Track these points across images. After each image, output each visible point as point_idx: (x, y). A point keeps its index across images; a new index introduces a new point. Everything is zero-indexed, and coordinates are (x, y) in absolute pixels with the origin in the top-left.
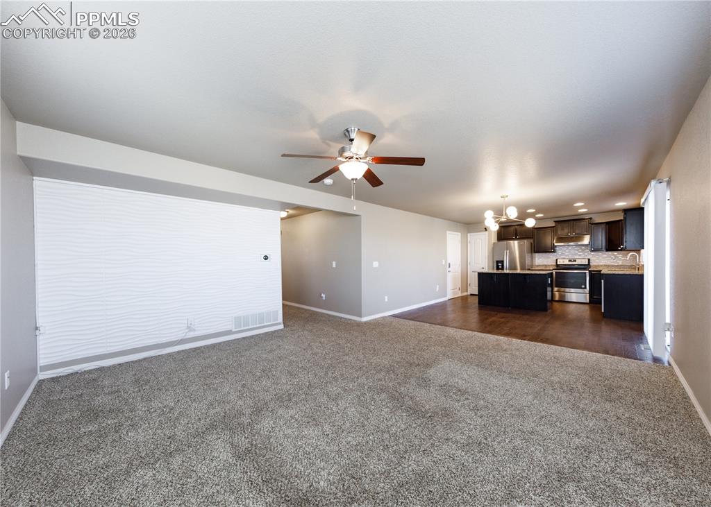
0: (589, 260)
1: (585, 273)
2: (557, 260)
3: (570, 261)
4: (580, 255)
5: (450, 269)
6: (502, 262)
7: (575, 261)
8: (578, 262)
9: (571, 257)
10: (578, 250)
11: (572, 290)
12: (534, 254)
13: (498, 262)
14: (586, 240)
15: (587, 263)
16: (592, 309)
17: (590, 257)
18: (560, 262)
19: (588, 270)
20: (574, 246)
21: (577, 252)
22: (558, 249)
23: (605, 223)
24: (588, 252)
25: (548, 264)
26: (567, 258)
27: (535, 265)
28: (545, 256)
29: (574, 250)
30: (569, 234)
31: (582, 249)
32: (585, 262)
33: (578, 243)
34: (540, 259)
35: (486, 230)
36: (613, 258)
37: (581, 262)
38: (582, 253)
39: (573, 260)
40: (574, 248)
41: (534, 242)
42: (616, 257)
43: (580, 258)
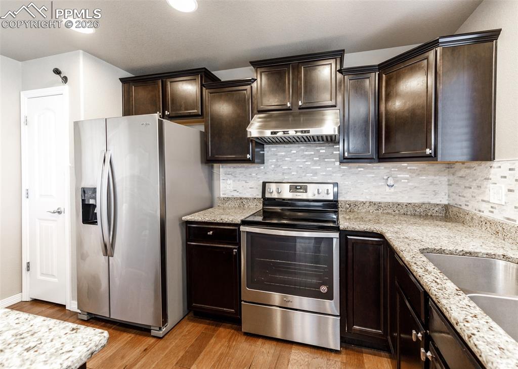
1: (330, 240)
2: (264, 184)
4: (315, 173)
7: (304, 189)
8: (311, 193)
9: (296, 177)
10: (310, 157)
12: (215, 165)
14: (331, 122)
15: (331, 197)
17: (337, 178)
18: (273, 192)
19: (337, 229)
20: (302, 147)
21: (309, 163)
22: (265, 152)
23: (379, 69)
24: (334, 162)
25: (245, 196)
26: (287, 178)
27: (219, 198)
28: (240, 173)
29: (304, 156)
30: (289, 105)
31: (321, 151)
32: (328, 194)
33: (308, 132)
34: (229, 182)
35: (65, 79)
36: (390, 182)
37: (319, 193)
38: (320, 165)
39: (301, 186)
40: (303, 151)
41: (206, 128)
42: (397, 180)
43: (316, 179)
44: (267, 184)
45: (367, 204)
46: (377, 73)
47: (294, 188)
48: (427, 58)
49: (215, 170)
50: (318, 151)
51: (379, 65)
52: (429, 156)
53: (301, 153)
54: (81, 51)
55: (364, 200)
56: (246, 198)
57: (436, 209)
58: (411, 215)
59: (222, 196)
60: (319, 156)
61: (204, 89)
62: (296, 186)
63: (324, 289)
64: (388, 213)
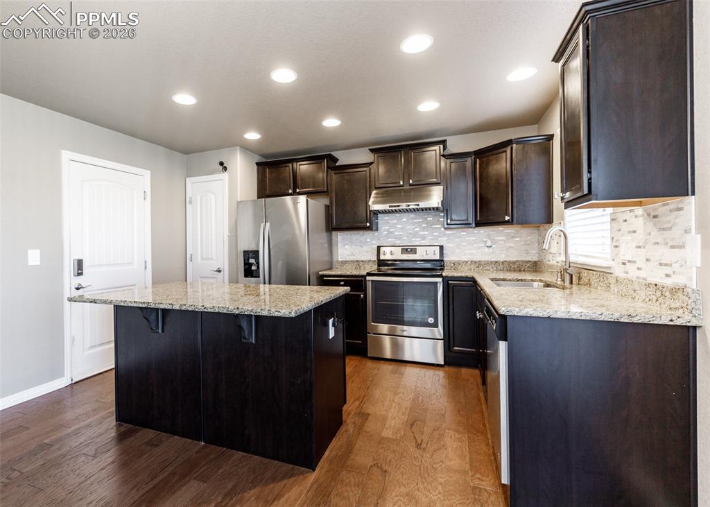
0: (441, 248)
1: (436, 283)
2: (379, 248)
3: (405, 251)
4: (423, 238)
5: (80, 280)
6: (255, 254)
7: (414, 251)
8: (421, 254)
9: (406, 242)
10: (419, 224)
11: (414, 331)
12: (334, 233)
13: (246, 253)
14: (435, 197)
15: (437, 257)
16: (455, 385)
17: (442, 241)
18: (387, 254)
19: (440, 276)
20: (412, 215)
21: (418, 229)
22: (379, 221)
23: (475, 155)
24: (440, 228)
25: (361, 259)
26: (398, 243)
27: (337, 261)
28: (357, 240)
29: (414, 224)
30: (401, 183)
31: (429, 219)
32: (435, 254)
33: (418, 205)
34: (347, 247)
35: (225, 169)
36: (489, 244)
37: (427, 254)
38: (427, 231)
39: (411, 249)
40: (413, 218)
41: (331, 202)
42: (494, 242)
43: (424, 243)
44: (381, 248)
45: (469, 263)
46: (473, 157)
47: (405, 250)
48: (506, 151)
49: (334, 237)
50: (426, 218)
51: (474, 152)
52: (508, 221)
53: (411, 221)
54: (238, 147)
55: (467, 260)
56: (362, 261)
57: (528, 265)
58: (507, 270)
59: (340, 259)
60: (427, 223)
61: (329, 170)
62: (407, 249)
63: (431, 320)
64: (487, 270)
